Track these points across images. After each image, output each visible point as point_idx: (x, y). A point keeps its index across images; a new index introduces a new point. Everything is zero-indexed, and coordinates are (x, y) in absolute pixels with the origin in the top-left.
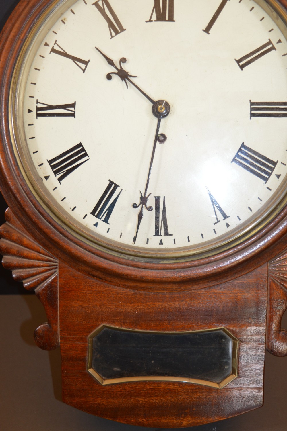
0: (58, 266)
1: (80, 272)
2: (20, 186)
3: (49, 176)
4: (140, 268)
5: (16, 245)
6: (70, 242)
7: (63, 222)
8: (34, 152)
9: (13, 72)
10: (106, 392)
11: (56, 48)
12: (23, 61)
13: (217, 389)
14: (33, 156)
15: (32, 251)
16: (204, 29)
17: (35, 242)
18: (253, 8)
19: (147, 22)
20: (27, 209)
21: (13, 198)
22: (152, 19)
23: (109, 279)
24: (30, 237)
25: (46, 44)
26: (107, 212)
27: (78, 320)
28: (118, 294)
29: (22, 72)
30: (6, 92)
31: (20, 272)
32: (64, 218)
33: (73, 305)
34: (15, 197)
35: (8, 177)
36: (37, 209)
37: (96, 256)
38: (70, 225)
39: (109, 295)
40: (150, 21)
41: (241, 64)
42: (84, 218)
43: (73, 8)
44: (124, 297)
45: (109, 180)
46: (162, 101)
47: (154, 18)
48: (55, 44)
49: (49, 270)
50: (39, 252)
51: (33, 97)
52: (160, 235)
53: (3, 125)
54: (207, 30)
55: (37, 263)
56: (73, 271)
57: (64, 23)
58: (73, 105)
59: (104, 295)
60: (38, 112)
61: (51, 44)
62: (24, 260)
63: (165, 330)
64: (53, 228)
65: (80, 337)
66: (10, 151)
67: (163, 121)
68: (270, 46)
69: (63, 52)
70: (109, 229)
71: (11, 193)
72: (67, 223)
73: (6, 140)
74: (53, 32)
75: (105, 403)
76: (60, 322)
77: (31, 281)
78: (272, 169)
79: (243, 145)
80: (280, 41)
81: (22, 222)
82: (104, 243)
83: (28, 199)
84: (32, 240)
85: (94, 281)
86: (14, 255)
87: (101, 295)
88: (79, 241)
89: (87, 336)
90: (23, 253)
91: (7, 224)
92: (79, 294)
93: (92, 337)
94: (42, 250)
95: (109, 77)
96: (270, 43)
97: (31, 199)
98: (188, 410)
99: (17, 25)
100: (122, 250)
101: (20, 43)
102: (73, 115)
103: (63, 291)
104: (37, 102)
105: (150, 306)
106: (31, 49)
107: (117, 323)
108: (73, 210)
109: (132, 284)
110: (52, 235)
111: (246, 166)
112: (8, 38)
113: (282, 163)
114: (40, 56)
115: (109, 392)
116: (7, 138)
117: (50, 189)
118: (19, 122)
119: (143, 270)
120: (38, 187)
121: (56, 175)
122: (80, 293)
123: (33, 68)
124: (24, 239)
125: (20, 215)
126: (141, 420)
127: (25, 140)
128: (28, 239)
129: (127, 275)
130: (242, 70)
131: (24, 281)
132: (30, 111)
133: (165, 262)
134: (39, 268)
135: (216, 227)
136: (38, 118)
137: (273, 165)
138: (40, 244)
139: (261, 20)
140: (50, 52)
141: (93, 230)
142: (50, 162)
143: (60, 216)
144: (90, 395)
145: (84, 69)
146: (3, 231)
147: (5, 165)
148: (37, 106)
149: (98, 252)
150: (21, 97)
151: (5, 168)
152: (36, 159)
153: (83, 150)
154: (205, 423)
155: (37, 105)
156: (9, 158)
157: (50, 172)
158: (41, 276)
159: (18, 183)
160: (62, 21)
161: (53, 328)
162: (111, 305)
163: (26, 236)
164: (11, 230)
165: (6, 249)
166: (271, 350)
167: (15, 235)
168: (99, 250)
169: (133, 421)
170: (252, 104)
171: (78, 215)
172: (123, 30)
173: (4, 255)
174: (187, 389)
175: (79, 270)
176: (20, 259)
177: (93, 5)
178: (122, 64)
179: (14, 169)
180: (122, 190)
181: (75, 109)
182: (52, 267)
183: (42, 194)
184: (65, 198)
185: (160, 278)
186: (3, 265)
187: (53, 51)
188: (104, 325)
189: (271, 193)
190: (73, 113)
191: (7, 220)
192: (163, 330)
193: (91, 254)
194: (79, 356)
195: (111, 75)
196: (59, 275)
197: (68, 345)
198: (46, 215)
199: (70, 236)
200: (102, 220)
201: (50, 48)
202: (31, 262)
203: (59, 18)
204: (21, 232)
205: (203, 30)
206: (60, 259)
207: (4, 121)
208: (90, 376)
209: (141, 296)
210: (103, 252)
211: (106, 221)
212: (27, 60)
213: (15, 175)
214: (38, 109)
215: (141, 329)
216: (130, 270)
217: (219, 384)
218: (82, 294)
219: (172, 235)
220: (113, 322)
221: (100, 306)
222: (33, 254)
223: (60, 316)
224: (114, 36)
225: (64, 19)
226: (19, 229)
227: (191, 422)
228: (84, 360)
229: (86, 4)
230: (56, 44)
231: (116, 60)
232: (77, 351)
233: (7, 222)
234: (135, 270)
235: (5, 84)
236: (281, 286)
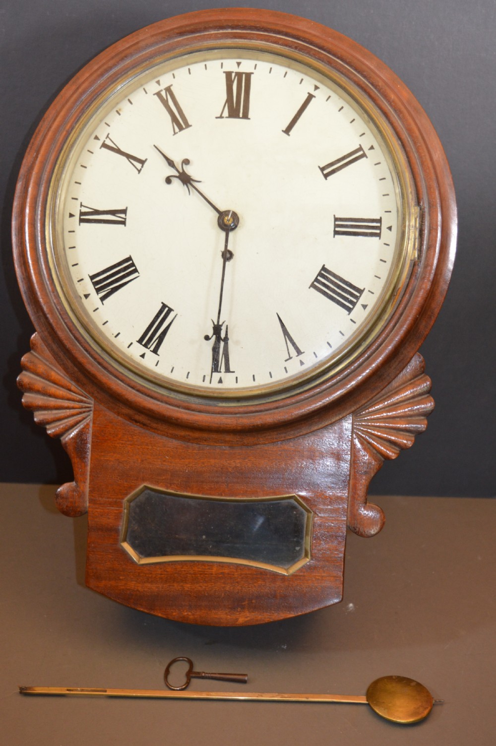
0: (92, 409)
1: (119, 417)
2: (53, 305)
3: (89, 295)
4: (193, 410)
5: (42, 380)
6: (111, 376)
7: (103, 349)
8: (73, 264)
9: (54, 169)
10: (142, 574)
11: (108, 142)
12: (68, 156)
13: (284, 576)
14: (72, 269)
15: (61, 389)
16: (284, 129)
17: (66, 378)
18: (342, 108)
19: (217, 118)
20: (60, 333)
21: (43, 320)
22: (223, 116)
23: (154, 425)
24: (60, 371)
25: (97, 138)
26: (157, 341)
27: (113, 478)
28: (165, 447)
29: (66, 169)
30: (44, 191)
31: (44, 414)
32: (105, 344)
33: (108, 459)
34: (47, 318)
35: (39, 294)
36: (72, 333)
37: (140, 395)
38: (112, 353)
39: (154, 447)
40: (221, 117)
41: (325, 172)
42: (128, 347)
43: (131, 97)
44: (172, 451)
45: (162, 303)
46: (229, 211)
47: (226, 114)
48: (106, 138)
49: (81, 413)
50: (70, 390)
51: (77, 199)
52: (220, 372)
53: (37, 230)
54: (287, 131)
55: (66, 403)
56: (111, 415)
57: (120, 114)
58: (124, 211)
59: (148, 447)
60: (82, 217)
61: (102, 138)
62: (51, 399)
63: (222, 495)
64: (90, 357)
65: (115, 500)
66: (45, 262)
67: (231, 234)
68: (360, 153)
69: (116, 147)
70: (158, 361)
71: (41, 314)
72: (109, 350)
73: (40, 248)
74: (106, 124)
75: (140, 589)
76: (90, 479)
77: (57, 426)
78: (357, 298)
79: (324, 268)
80: (372, 148)
81: (52, 351)
82: (151, 376)
83: (62, 320)
84: (61, 374)
85: (136, 428)
86: (38, 392)
87: (143, 447)
88: (121, 375)
89: (123, 499)
90: (50, 390)
91: (32, 354)
92: (116, 445)
93: (130, 501)
94: (74, 387)
95: (168, 181)
96: (360, 149)
97: (66, 321)
98: (247, 602)
99: (62, 113)
100: (172, 386)
101: (66, 134)
102: (123, 223)
103: (97, 440)
104: (81, 205)
105: (204, 464)
106: (78, 142)
107: (162, 484)
108: (116, 337)
109: (183, 433)
110: (88, 367)
111: (325, 291)
112: (50, 127)
113: (369, 291)
114: (88, 151)
115: (146, 574)
116: (41, 246)
117: (90, 311)
118: (59, 228)
119: (197, 413)
120: (76, 305)
121: (98, 294)
122: (118, 443)
123: (78, 165)
124: (53, 373)
125: (50, 342)
126: (186, 614)
127: (64, 249)
128: (58, 373)
129: (177, 419)
130: (326, 179)
131: (48, 427)
132: (71, 215)
133: (224, 404)
134: (68, 411)
135: (287, 364)
136: (81, 224)
137: (359, 293)
138: (72, 380)
139: (351, 122)
140: (100, 147)
141: (139, 362)
142: (92, 278)
143: (100, 342)
144: (121, 578)
145: (139, 169)
146: (27, 361)
147: (36, 278)
148: (80, 210)
149: (144, 389)
150: (63, 198)
151: (37, 282)
152: (75, 274)
153: (133, 265)
154: (267, 620)
155: (80, 208)
156: (42, 270)
157: (91, 289)
158: (71, 420)
159: (52, 301)
160: (117, 112)
161: (80, 488)
162: (155, 460)
163: (55, 369)
164: (36, 361)
165: (29, 384)
166: (354, 528)
167: (41, 368)
168: (145, 387)
169: (174, 614)
170: (336, 219)
171: (121, 343)
172: (188, 126)
173: (26, 392)
174: (246, 574)
175: (118, 414)
176: (45, 398)
177: (154, 94)
178: (184, 166)
179: (47, 283)
180: (177, 314)
181: (126, 216)
182: (84, 410)
183: (80, 314)
184: (107, 322)
185: (217, 424)
186: (24, 405)
187: (104, 145)
188: (145, 486)
189: (355, 327)
190: (123, 220)
191: (33, 348)
192: (219, 495)
193: (134, 391)
194: (111, 525)
195: (170, 178)
196: (94, 420)
197: (99, 510)
198: (83, 341)
199: (110, 369)
200: (151, 351)
201: (100, 143)
202: (60, 402)
203: (113, 108)
204: (50, 364)
205: (283, 131)
206: (95, 398)
207: (39, 225)
208: (124, 553)
209: (193, 450)
210: (150, 389)
211: (155, 351)
212: (73, 155)
213: (48, 291)
214: (82, 214)
215: (192, 492)
216: (181, 412)
217: (287, 570)
218: (121, 445)
219: (234, 372)
220: (157, 483)
221: (142, 461)
222: (62, 392)
223: (91, 472)
224: (177, 133)
225: (120, 110)
226: (47, 361)
227: (249, 618)
228: (117, 531)
229: (146, 93)
230: (108, 139)
231: (178, 161)
232: (109, 518)
233: (32, 351)
234: (186, 413)
235: (44, 182)
236: (369, 445)
